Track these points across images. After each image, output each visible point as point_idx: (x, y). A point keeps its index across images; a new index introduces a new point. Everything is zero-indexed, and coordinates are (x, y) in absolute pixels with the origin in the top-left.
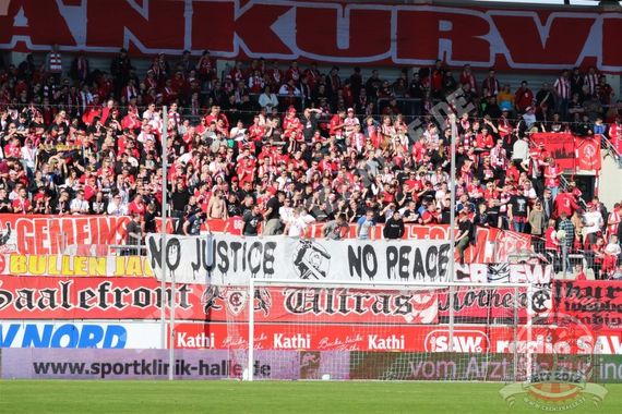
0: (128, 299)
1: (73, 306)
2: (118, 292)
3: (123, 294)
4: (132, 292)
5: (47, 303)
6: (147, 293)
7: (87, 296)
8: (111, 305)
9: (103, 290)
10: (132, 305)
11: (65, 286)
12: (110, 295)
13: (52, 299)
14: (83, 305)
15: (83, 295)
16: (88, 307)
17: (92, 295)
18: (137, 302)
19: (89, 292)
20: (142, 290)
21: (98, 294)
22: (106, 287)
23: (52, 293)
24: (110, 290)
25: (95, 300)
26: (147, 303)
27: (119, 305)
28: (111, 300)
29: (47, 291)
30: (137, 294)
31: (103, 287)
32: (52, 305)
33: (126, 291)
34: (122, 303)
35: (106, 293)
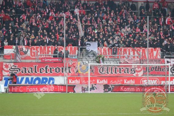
0: (53, 70)
1: (38, 73)
2: (51, 68)
3: (52, 69)
4: (55, 68)
5: (30, 71)
6: (59, 69)
7: (42, 70)
8: (49, 72)
9: (46, 68)
10: (55, 72)
11: (35, 67)
12: (48, 69)
13: (32, 70)
14: (41, 72)
15: (41, 69)
16: (42, 73)
17: (43, 69)
18: (56, 71)
19: (42, 68)
20: (57, 68)
21: (45, 69)
22: (47, 67)
23: (32, 68)
24: (48, 68)
25: (44, 71)
26: (59, 71)
27: (51, 72)
28: (48, 71)
29: (30, 68)
30: (56, 69)
31: (46, 67)
32: (32, 72)
33: (53, 68)
34: (52, 72)
35: (47, 69)
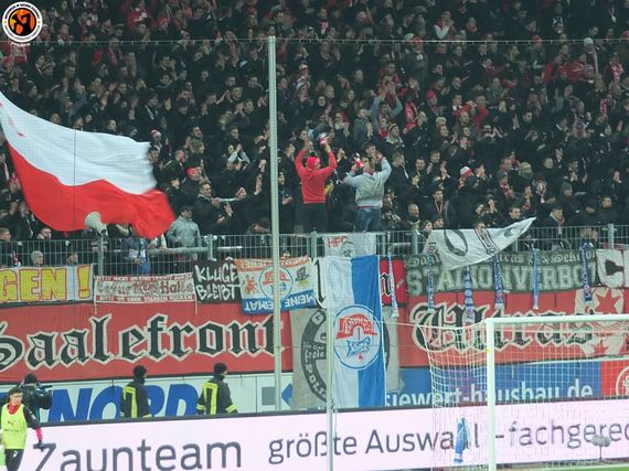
0: (190, 342)
1: (112, 357)
2: (176, 331)
3: (184, 333)
4: (196, 330)
5: (73, 355)
6: (219, 331)
7: (133, 339)
8: (167, 353)
9: (154, 330)
10: (197, 351)
11: (100, 326)
12: (165, 337)
13: (81, 346)
14: (126, 353)
15: (126, 337)
16: (133, 357)
17: (140, 337)
18: (204, 348)
19: (135, 332)
20: (210, 327)
21: (147, 336)
22: (160, 324)
23: (80, 337)
24: (166, 329)
25: (144, 346)
26: (219, 347)
27: (178, 351)
28: (166, 345)
29: (73, 334)
30: (203, 332)
31: (154, 323)
32: (82, 356)
33: (188, 329)
34: (183, 349)
35: (159, 333)
